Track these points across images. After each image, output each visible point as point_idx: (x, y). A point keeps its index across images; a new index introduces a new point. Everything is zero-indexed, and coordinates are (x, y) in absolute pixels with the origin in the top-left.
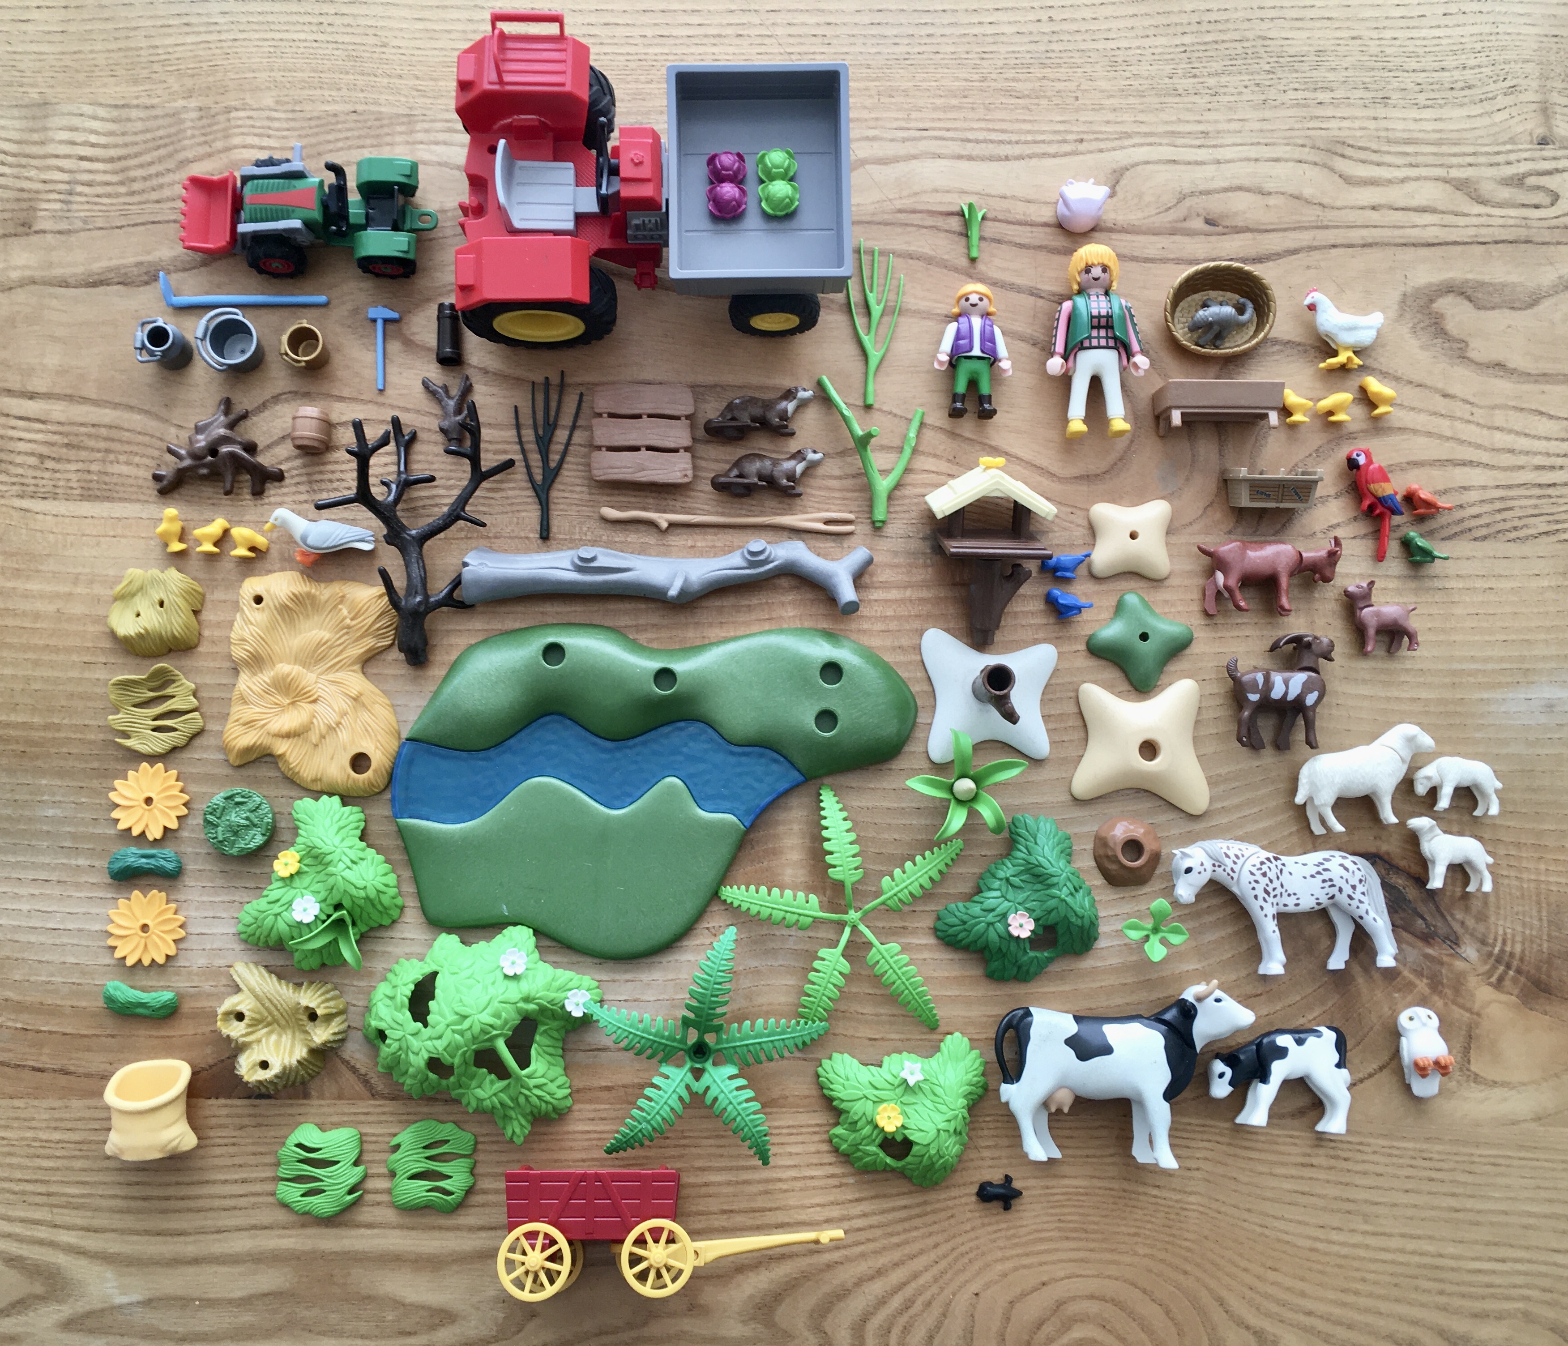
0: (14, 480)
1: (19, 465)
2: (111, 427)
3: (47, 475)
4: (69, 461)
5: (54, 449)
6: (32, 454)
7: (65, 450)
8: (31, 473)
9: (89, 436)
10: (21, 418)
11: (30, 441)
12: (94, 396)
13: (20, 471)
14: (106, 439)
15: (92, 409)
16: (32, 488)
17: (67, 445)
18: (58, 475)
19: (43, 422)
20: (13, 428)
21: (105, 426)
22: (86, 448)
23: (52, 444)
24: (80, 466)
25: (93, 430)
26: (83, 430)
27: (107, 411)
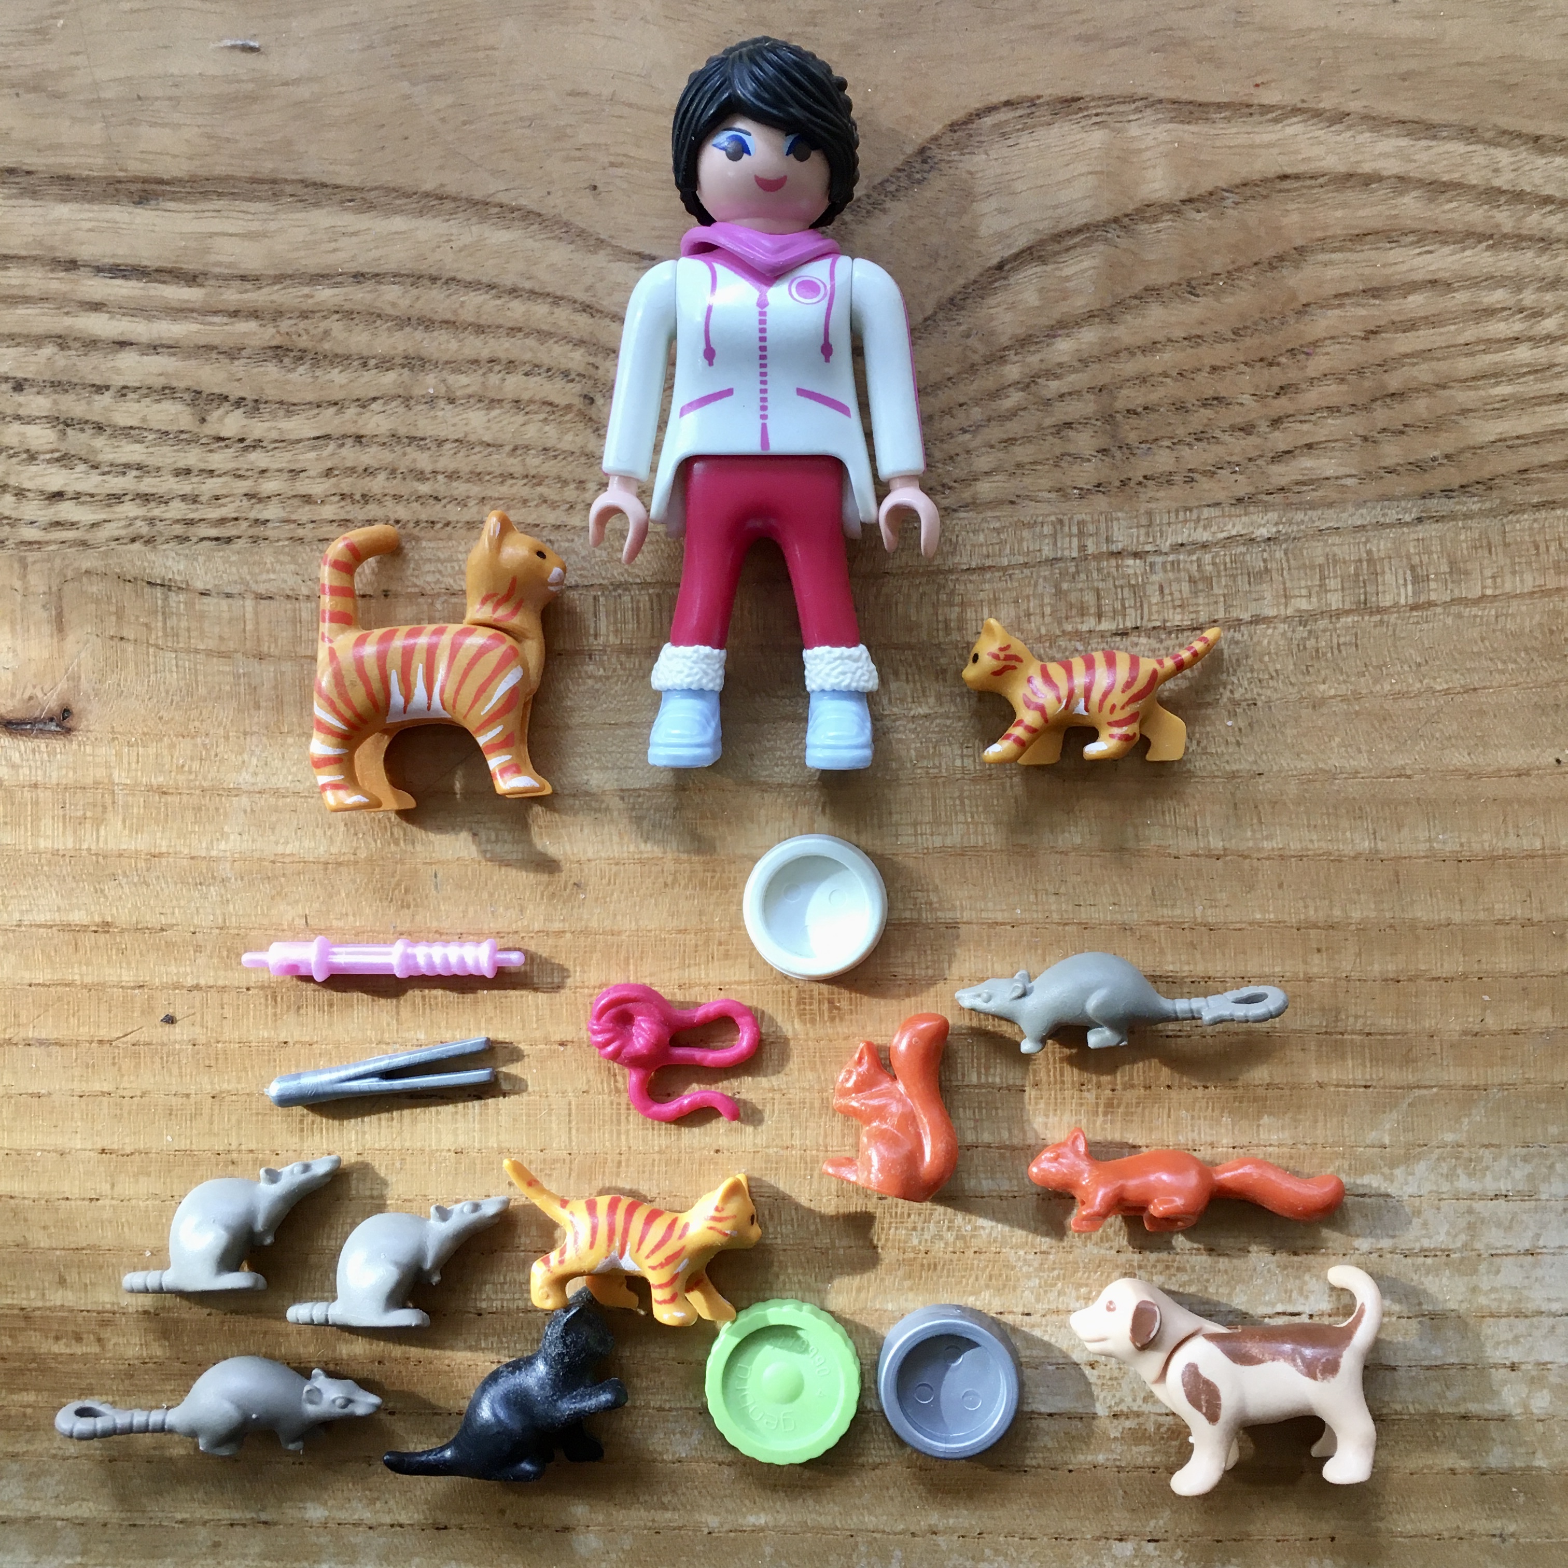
0: (116, 484)
1: (127, 432)
2: (415, 278)
3: (221, 459)
4: (289, 408)
5: (238, 367)
6: (167, 392)
7: (272, 370)
8: (167, 456)
9: (347, 315)
10: (117, 271)
11: (154, 348)
12: (346, 176)
13: (131, 452)
14: (403, 322)
15: (348, 220)
16: (178, 509)
17: (278, 352)
18: (258, 459)
19: (192, 279)
20: (96, 307)
21: (397, 277)
22: (341, 359)
23: (232, 353)
24: (329, 421)
25: (360, 295)
26: (325, 295)
27: (398, 223)
